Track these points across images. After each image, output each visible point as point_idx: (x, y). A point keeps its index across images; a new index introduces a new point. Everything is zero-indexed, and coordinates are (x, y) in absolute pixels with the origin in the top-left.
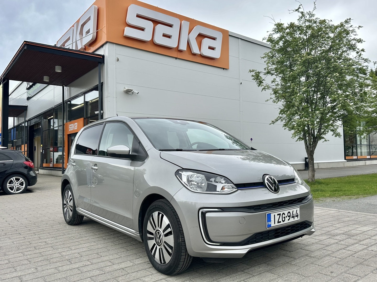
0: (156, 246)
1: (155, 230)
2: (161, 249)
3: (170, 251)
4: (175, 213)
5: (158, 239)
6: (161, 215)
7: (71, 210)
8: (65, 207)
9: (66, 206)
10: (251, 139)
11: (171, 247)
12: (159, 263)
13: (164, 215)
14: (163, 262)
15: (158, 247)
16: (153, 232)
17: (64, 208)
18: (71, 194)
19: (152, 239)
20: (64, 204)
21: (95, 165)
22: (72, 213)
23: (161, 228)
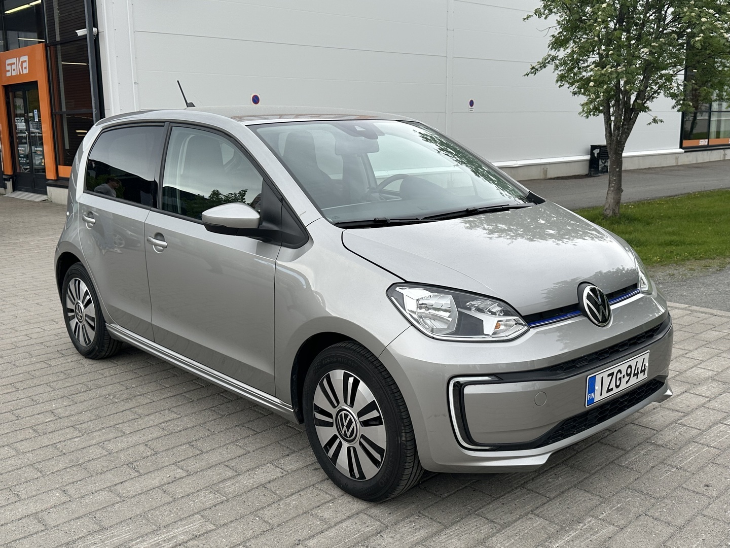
0: (340, 442)
1: (337, 409)
2: (351, 449)
3: (377, 456)
4: (388, 380)
5: (345, 428)
6: (351, 380)
7: (93, 328)
8: (73, 317)
9: (73, 314)
10: (472, 103)
11: (379, 450)
12: (349, 475)
13: (359, 381)
14: (357, 476)
15: (345, 445)
16: (333, 412)
17: (68, 320)
18: (86, 288)
19: (330, 425)
20: (66, 310)
21: (159, 236)
22: (94, 333)
23: (352, 405)
